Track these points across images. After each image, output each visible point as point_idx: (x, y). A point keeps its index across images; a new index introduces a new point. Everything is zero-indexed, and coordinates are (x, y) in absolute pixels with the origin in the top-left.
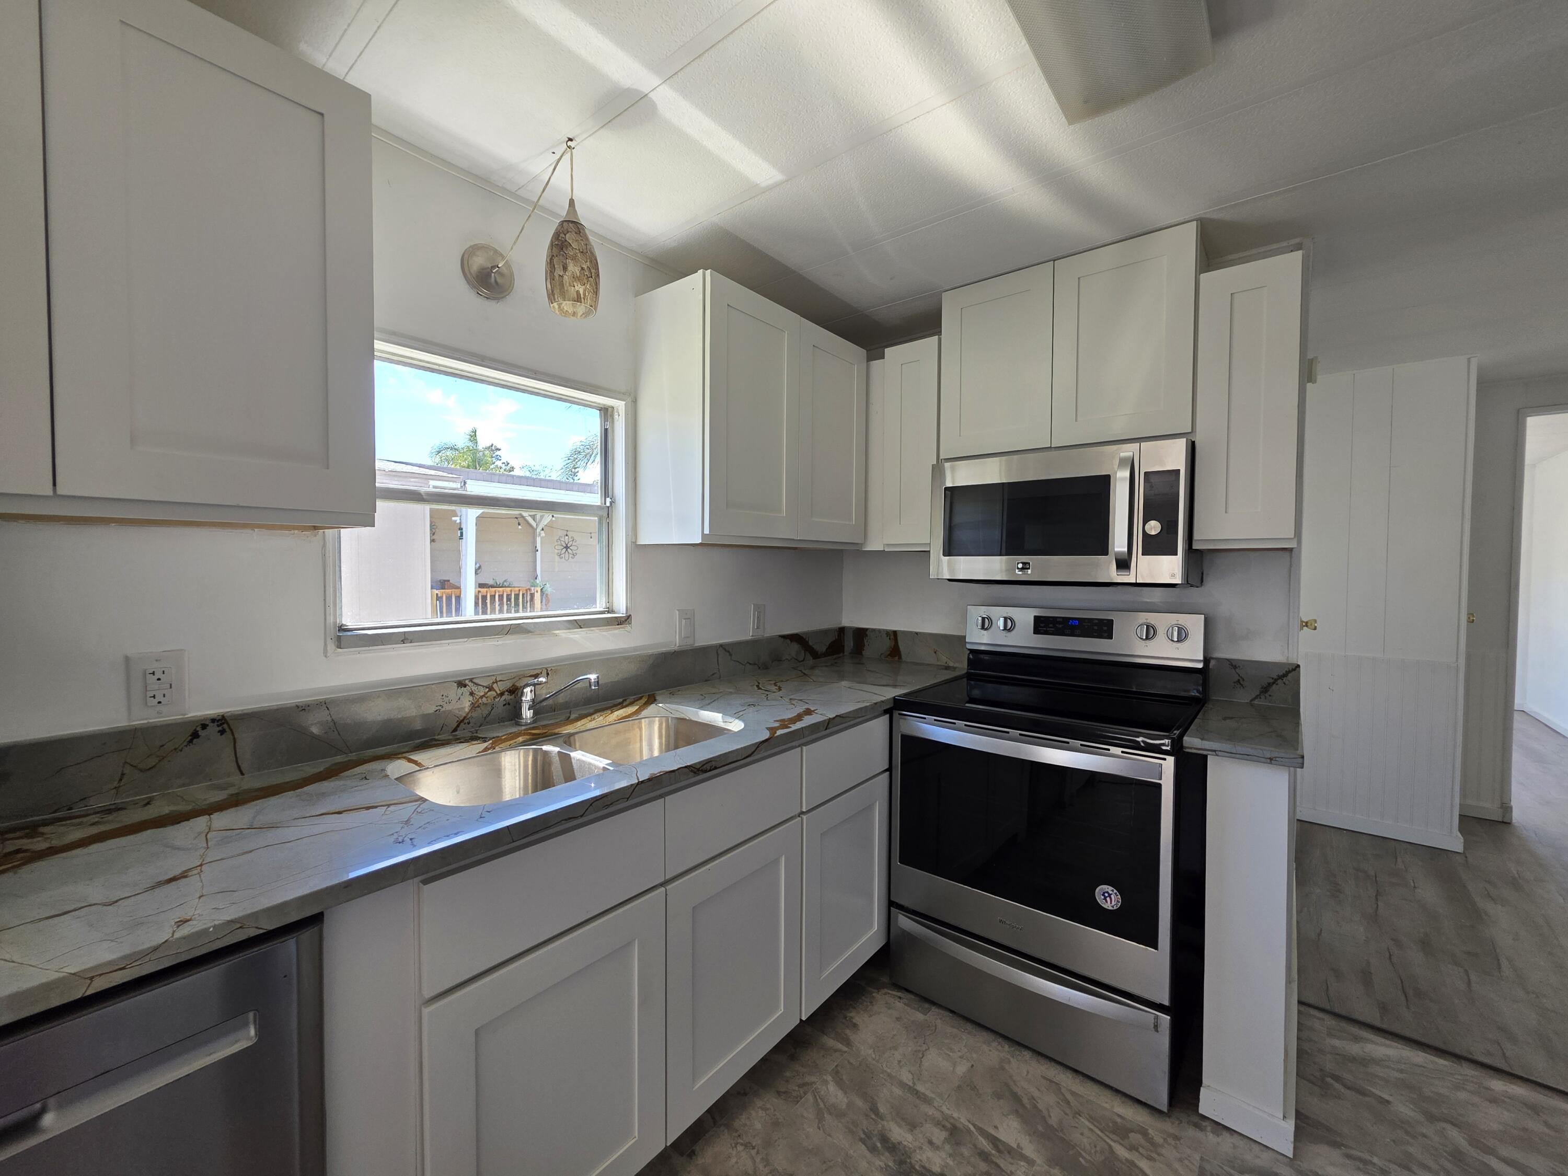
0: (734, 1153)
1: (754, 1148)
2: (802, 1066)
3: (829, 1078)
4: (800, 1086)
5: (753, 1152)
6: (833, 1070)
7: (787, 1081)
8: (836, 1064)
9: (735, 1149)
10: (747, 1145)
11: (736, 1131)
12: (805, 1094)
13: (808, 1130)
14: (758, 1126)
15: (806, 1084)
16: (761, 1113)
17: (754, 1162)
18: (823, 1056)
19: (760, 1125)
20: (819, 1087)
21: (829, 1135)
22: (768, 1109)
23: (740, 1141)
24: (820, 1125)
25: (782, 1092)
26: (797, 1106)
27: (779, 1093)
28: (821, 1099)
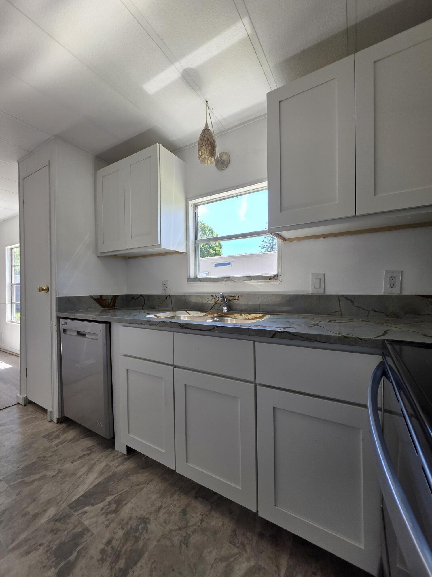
0: (198, 515)
1: (201, 524)
2: (257, 542)
3: (253, 563)
4: (242, 543)
5: (199, 524)
6: (261, 566)
7: (244, 535)
8: (266, 568)
9: (200, 514)
10: (202, 520)
11: (209, 514)
12: (237, 547)
13: (214, 552)
14: (213, 523)
15: (244, 547)
16: (221, 524)
17: (193, 525)
18: (270, 557)
19: (213, 524)
20: (244, 556)
21: (212, 567)
22: (224, 527)
23: (204, 516)
24: (217, 560)
25: (235, 533)
26: (228, 543)
27: (235, 531)
28: (236, 558)
